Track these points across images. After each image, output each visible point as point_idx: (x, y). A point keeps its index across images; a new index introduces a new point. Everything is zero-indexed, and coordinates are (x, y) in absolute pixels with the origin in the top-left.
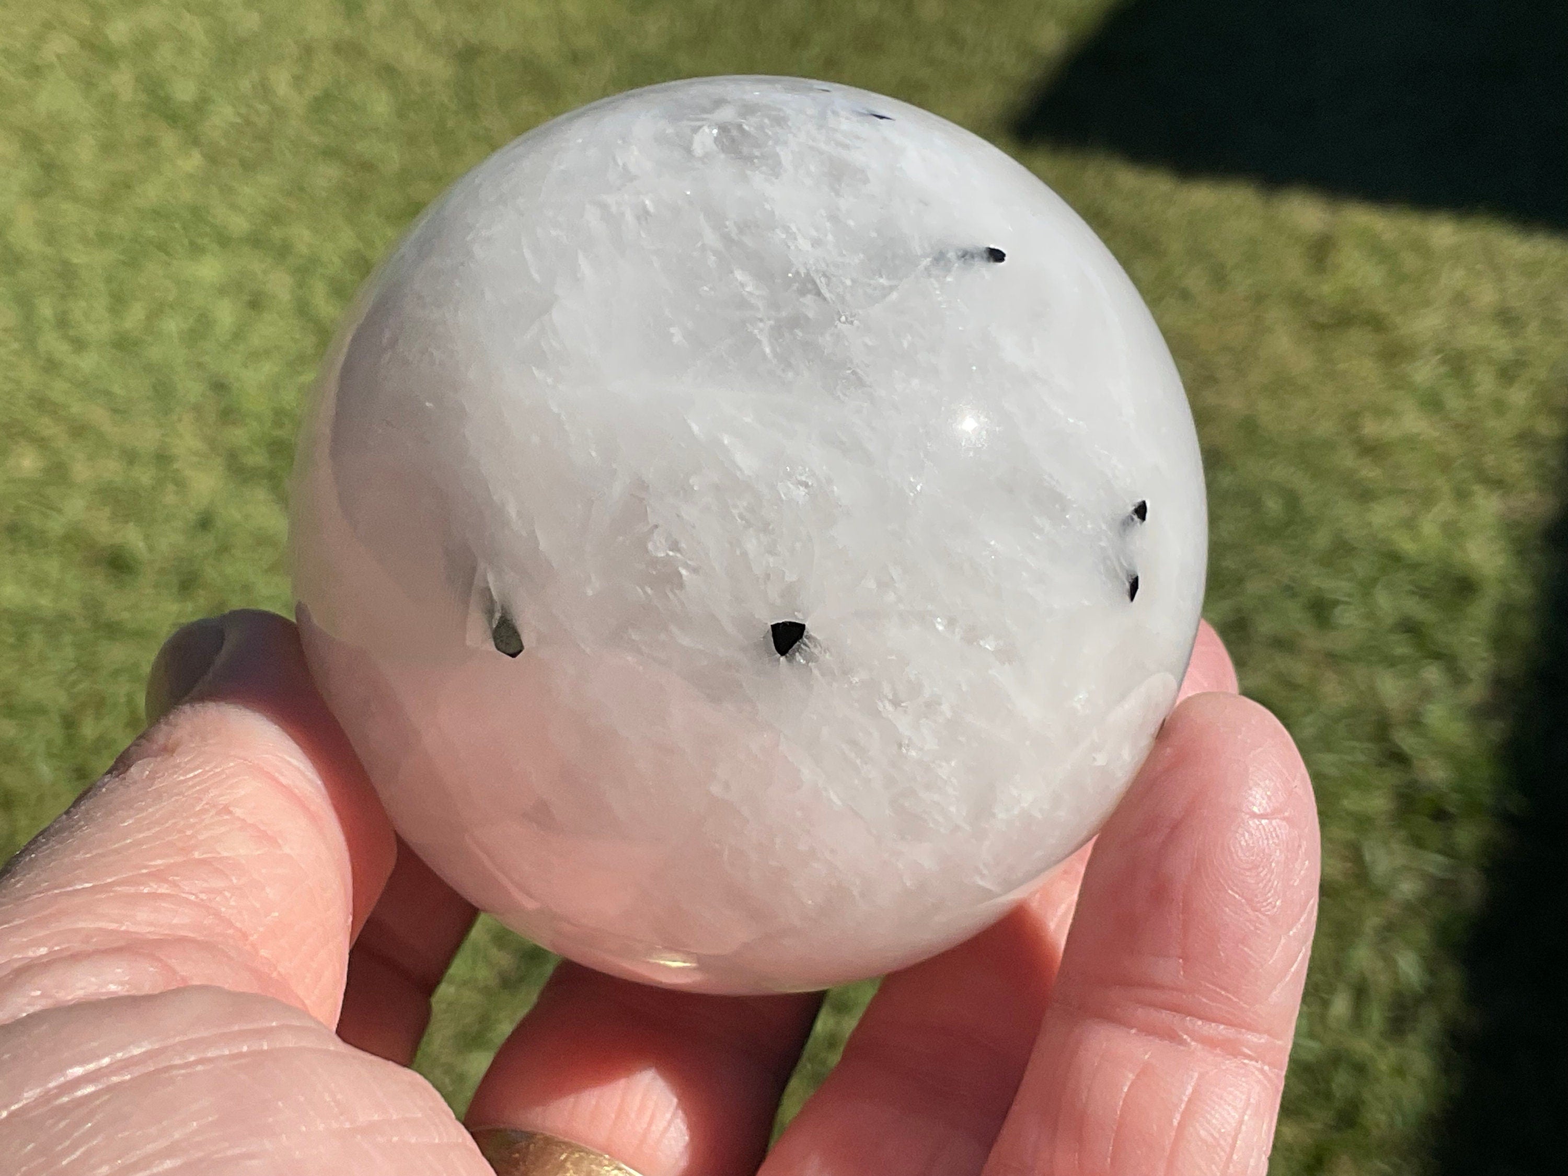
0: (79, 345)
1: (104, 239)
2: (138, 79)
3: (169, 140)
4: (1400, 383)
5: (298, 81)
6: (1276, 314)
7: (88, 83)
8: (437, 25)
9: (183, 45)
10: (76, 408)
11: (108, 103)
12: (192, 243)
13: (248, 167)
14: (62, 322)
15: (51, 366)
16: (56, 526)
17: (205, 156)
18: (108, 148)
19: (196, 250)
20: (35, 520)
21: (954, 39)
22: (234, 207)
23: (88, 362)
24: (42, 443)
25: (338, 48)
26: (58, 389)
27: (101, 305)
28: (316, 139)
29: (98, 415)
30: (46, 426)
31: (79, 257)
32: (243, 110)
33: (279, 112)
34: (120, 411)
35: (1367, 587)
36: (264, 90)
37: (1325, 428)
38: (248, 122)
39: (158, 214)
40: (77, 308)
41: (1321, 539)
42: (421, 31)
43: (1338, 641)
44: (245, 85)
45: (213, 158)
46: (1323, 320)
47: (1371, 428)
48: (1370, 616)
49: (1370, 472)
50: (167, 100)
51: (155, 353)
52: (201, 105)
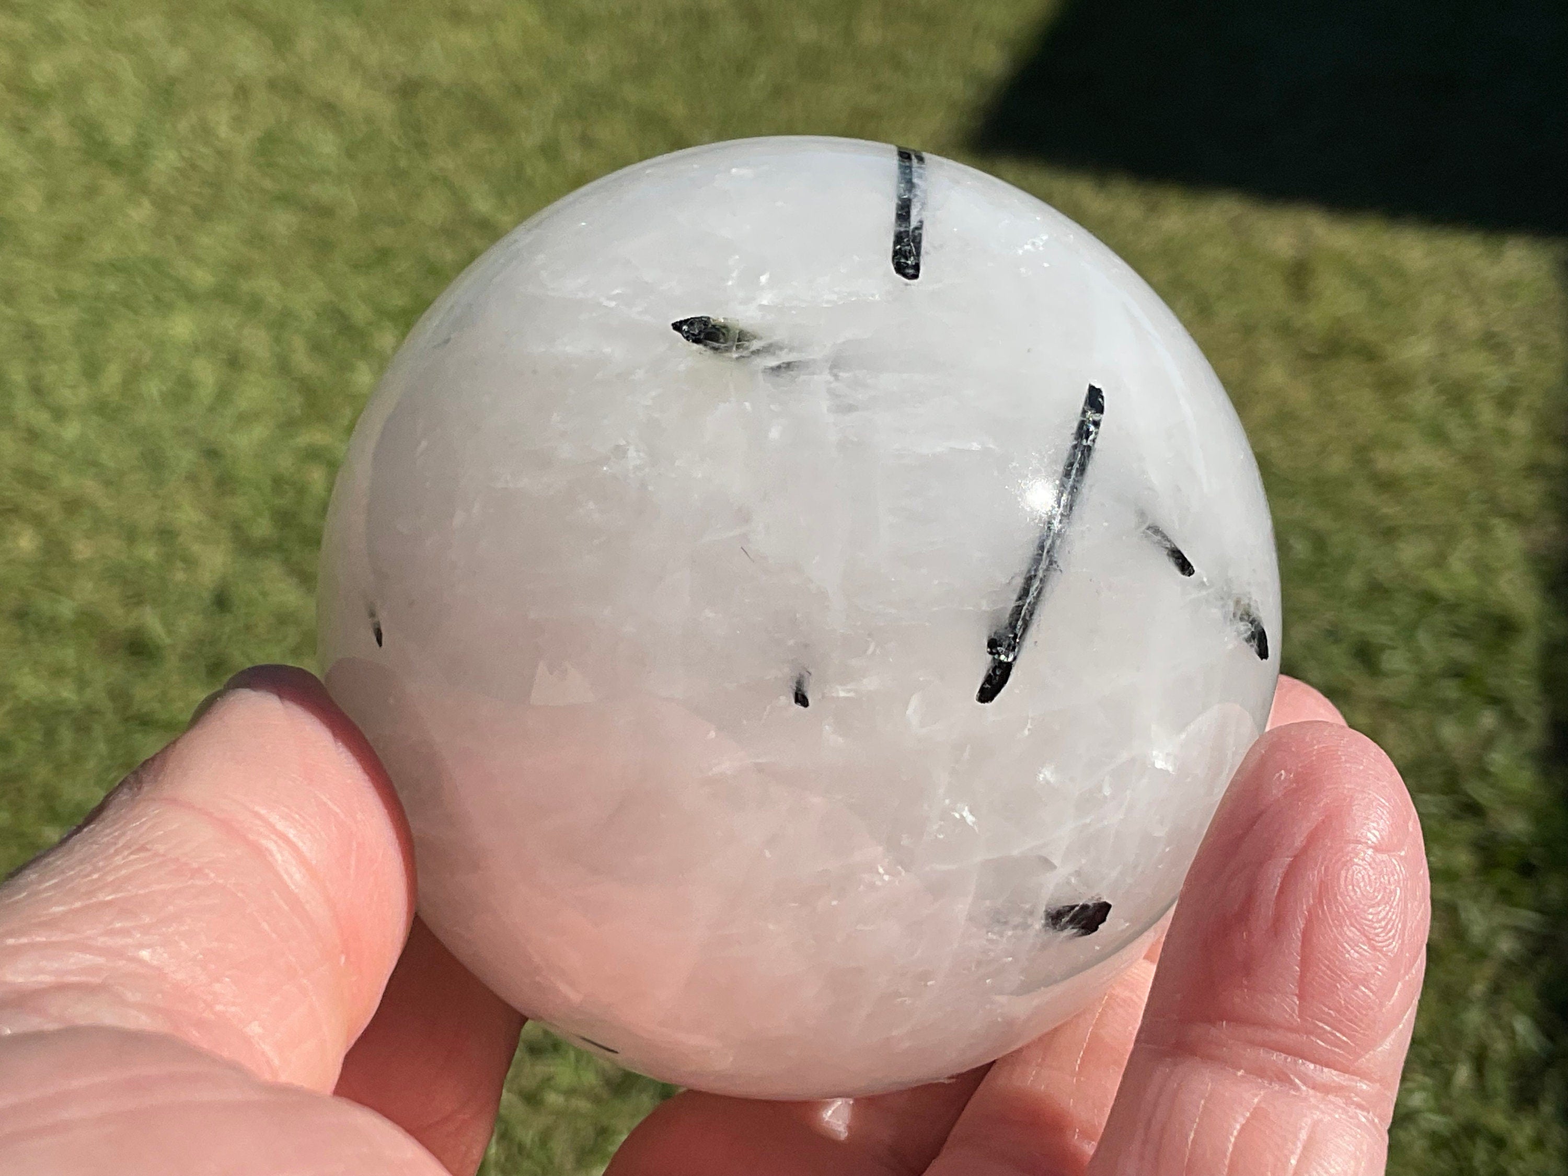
0: (59, 414)
1: (66, 297)
2: (72, 123)
3: (113, 187)
4: (1403, 415)
5: (239, 122)
6: (1266, 343)
7: (20, 128)
8: (373, 58)
9: (113, 85)
10: (67, 481)
11: (44, 148)
12: (157, 299)
13: (203, 215)
14: (37, 389)
15: (33, 436)
16: (66, 609)
17: (154, 203)
18: (52, 198)
19: (164, 307)
20: (43, 604)
21: (897, 63)
22: (198, 261)
23: (71, 431)
24: (38, 521)
25: (272, 85)
26: (43, 461)
27: (73, 367)
28: (268, 184)
29: (90, 487)
30: (43, 503)
31: (42, 319)
32: (186, 154)
33: (224, 155)
34: (111, 482)
35: (1408, 632)
36: (205, 131)
37: (1337, 464)
38: (194, 167)
39: (116, 267)
40: (50, 372)
41: (1354, 581)
42: (356, 64)
43: (1389, 688)
44: (183, 126)
45: (164, 204)
46: (1313, 350)
47: (1383, 462)
48: (1417, 660)
49: (1390, 509)
50: (105, 144)
51: (141, 418)
52: (142, 148)
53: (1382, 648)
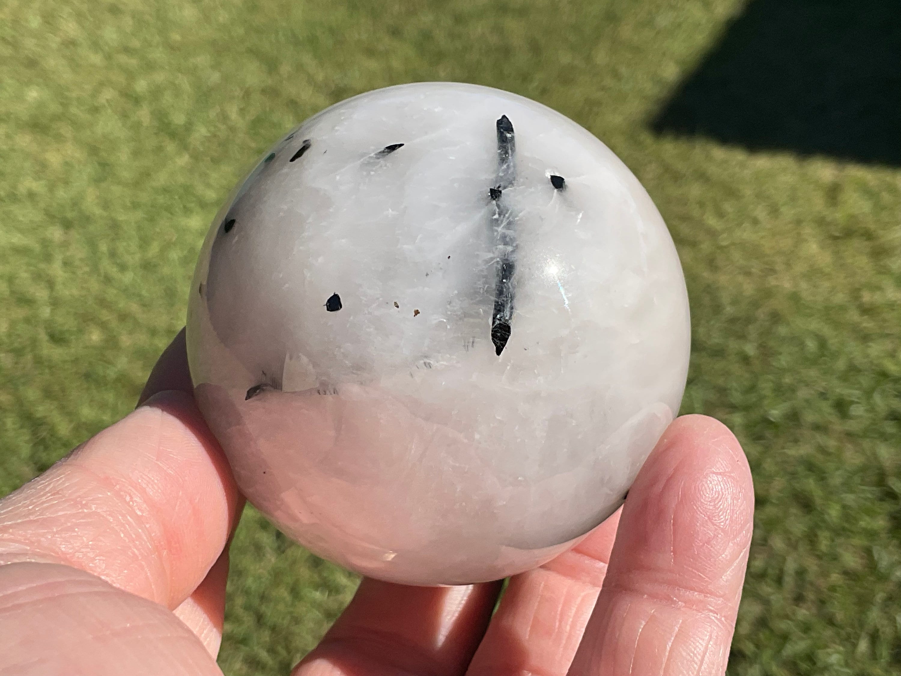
0: (123, 268)
1: (135, 206)
2: (152, 113)
3: (171, 147)
4: (884, 271)
5: (242, 111)
6: (808, 230)
7: (124, 116)
8: (320, 77)
9: (177, 92)
10: (122, 304)
11: (137, 126)
12: (185, 207)
13: (216, 161)
14: (113, 254)
15: (108, 280)
16: (112, 373)
17: (191, 156)
18: (136, 154)
19: (187, 211)
20: (100, 370)
21: (616, 75)
22: (208, 185)
23: (128, 278)
24: (103, 326)
25: (264, 91)
26: (111, 293)
27: (134, 245)
28: (253, 145)
29: (134, 307)
30: (105, 315)
31: (122, 217)
32: (212, 129)
33: (232, 129)
34: (145, 305)
35: (869, 394)
36: (224, 117)
37: (840, 298)
38: (215, 136)
39: (166, 190)
40: (121, 246)
41: (841, 364)
42: (311, 80)
43: (852, 426)
44: (212, 114)
45: (196, 157)
46: (837, 234)
47: (867, 297)
48: (872, 409)
49: (868, 324)
50: (168, 125)
51: (166, 270)
52: (189, 127)
53: (852, 402)
